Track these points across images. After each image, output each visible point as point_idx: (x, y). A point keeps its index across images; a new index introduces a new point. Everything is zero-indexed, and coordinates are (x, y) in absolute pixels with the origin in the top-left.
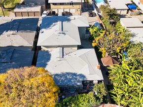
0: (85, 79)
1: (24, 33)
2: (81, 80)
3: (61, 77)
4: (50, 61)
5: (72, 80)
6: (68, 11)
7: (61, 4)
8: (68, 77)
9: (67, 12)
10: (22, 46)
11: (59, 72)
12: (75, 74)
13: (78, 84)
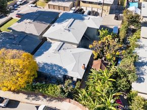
0: (66, 74)
1: (39, 23)
2: (63, 73)
3: (49, 67)
4: (47, 51)
5: (56, 72)
6: (96, 11)
7: (90, 3)
8: (54, 68)
9: (93, 12)
10: (31, 34)
11: (49, 62)
12: (60, 68)
13: (60, 76)
